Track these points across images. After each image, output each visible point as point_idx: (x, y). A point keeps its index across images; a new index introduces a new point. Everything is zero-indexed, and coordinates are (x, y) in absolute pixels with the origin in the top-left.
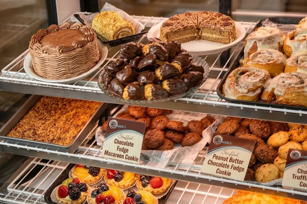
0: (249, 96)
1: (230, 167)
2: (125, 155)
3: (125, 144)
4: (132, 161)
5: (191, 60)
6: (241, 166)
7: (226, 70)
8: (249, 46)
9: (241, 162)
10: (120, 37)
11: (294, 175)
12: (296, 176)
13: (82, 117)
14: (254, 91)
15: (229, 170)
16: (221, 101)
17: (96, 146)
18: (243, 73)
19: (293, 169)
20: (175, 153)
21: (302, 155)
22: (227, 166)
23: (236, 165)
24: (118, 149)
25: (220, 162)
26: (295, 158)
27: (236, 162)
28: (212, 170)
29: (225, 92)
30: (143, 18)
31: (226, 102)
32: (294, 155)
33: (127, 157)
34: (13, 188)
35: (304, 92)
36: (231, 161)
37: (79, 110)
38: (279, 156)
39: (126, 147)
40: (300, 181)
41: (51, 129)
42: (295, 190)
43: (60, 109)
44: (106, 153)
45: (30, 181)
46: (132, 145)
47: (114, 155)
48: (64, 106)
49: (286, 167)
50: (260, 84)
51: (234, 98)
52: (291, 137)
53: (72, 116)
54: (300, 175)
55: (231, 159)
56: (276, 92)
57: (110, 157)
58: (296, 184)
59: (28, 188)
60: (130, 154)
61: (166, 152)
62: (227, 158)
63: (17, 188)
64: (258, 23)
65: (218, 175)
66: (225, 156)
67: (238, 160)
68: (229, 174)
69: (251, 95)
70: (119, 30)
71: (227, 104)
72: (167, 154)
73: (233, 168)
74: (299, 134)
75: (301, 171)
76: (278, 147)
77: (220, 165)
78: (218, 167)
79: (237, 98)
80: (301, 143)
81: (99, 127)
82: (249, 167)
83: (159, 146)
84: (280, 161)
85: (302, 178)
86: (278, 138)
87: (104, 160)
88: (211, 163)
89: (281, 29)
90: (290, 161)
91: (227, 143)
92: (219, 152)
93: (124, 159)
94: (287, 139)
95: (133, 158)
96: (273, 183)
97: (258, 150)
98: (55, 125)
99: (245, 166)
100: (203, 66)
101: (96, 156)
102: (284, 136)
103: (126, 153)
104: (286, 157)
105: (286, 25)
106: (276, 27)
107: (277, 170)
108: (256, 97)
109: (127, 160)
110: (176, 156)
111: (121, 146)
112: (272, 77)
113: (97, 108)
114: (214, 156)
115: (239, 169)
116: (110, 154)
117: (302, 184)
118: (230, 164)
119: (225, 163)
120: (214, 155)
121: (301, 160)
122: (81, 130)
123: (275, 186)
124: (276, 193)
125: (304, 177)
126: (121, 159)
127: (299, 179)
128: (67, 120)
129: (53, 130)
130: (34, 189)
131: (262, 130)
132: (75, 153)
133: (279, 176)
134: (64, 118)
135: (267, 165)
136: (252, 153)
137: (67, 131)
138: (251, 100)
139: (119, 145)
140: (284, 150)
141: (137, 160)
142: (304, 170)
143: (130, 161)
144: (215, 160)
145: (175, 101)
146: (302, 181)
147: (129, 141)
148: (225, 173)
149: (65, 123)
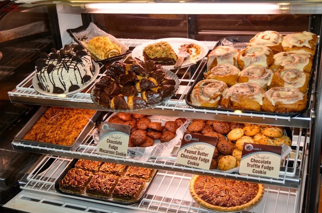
0: (211, 104)
1: (198, 159)
2: (115, 151)
3: (116, 143)
4: (121, 156)
5: (164, 75)
6: (207, 158)
7: (193, 81)
8: (210, 62)
9: (206, 155)
10: (110, 57)
11: (248, 164)
12: (250, 165)
13: (82, 121)
14: (214, 99)
15: (198, 161)
16: (189, 108)
17: (93, 144)
18: (206, 84)
19: (247, 159)
20: (155, 148)
21: (254, 147)
22: (195, 158)
23: (203, 157)
24: (110, 147)
25: (190, 155)
26: (248, 150)
27: (203, 155)
28: (184, 161)
29: (192, 100)
30: (128, 41)
31: (193, 108)
32: (248, 147)
33: (117, 153)
34: (31, 178)
35: (254, 98)
36: (199, 154)
37: (80, 115)
38: (237, 149)
39: (116, 145)
40: (253, 168)
41: (58, 132)
42: (249, 175)
43: (65, 115)
44: (101, 150)
45: (45, 170)
46: (120, 143)
47: (107, 152)
48: (68, 113)
49: (242, 158)
50: (219, 93)
51: (199, 105)
52: (245, 133)
53: (74, 121)
54: (253, 163)
55: (199, 152)
56: (232, 99)
57: (104, 153)
58: (250, 171)
59: (43, 177)
60: (119, 151)
61: (147, 148)
62: (196, 152)
63: (34, 178)
64: (218, 42)
65: (189, 165)
66: (194, 150)
67: (204, 153)
68: (198, 165)
69: (213, 102)
70: (109, 51)
71: (194, 110)
72: (149, 150)
73: (200, 160)
74: (251, 130)
75: (253, 160)
76: (236, 141)
77: (191, 158)
78: (189, 159)
79: (202, 104)
80: (252, 137)
81: (96, 129)
82: (213, 158)
83: (142, 144)
84: (237, 153)
85: (255, 166)
86: (235, 134)
87: (99, 156)
88: (183, 156)
89: (235, 47)
90: (245, 153)
91: (195, 139)
92: (190, 147)
93: (115, 155)
94: (243, 134)
95: (122, 154)
96: (232, 171)
97: (220, 145)
98: (61, 128)
99: (210, 157)
100: (174, 79)
101: (93, 153)
102: (240, 132)
103: (116, 150)
104: (242, 149)
105: (240, 43)
106: (232, 45)
107: (235, 160)
108: (216, 104)
109: (117, 156)
110: (156, 150)
111: (112, 145)
112: (229, 86)
113: (93, 114)
114: (185, 151)
115: (206, 161)
116: (104, 151)
117: (254, 171)
118: (198, 156)
119: (194, 155)
120: (186, 149)
121: (253, 151)
122: (81, 132)
123: (234, 173)
124: (234, 178)
125: (256, 165)
126: (112, 155)
127: (252, 167)
128: (70, 124)
129: (59, 132)
130: (48, 178)
131: (222, 128)
132: (76, 151)
133: (237, 165)
134: (67, 122)
135: (227, 157)
136: (215, 147)
137: (70, 133)
138: (212, 106)
139: (110, 144)
140: (240, 143)
141: (125, 155)
142: (256, 159)
143: (119, 156)
144: (186, 154)
145: (153, 108)
146: (254, 168)
147: (118, 140)
148: (195, 164)
149: (68, 127)
